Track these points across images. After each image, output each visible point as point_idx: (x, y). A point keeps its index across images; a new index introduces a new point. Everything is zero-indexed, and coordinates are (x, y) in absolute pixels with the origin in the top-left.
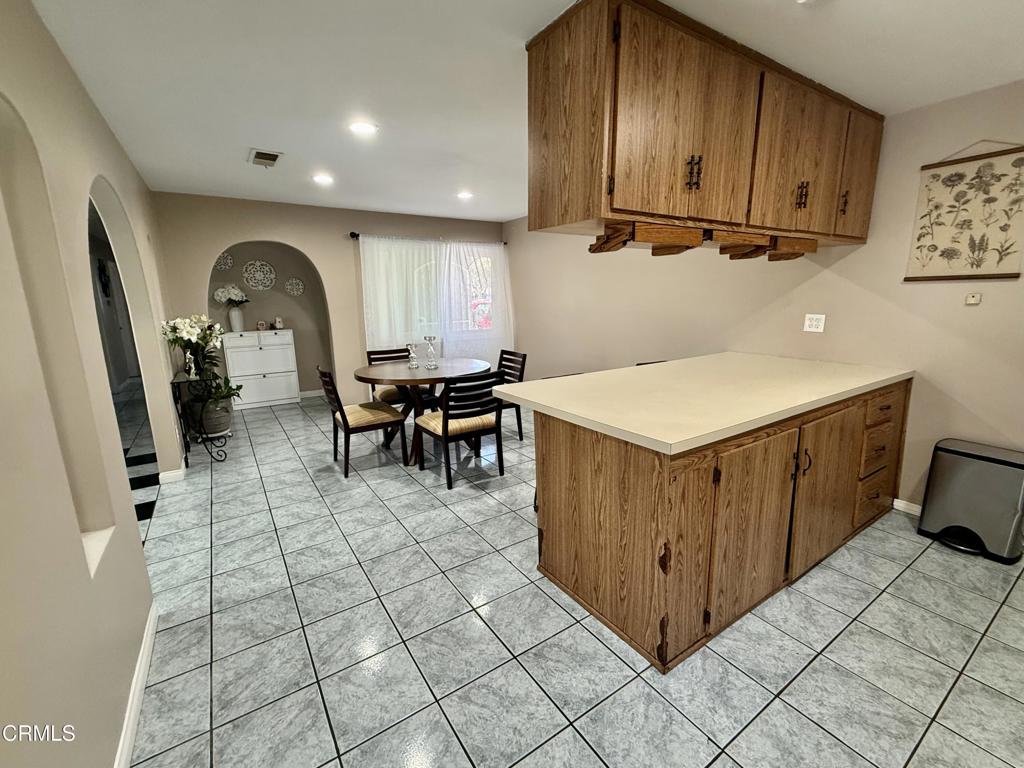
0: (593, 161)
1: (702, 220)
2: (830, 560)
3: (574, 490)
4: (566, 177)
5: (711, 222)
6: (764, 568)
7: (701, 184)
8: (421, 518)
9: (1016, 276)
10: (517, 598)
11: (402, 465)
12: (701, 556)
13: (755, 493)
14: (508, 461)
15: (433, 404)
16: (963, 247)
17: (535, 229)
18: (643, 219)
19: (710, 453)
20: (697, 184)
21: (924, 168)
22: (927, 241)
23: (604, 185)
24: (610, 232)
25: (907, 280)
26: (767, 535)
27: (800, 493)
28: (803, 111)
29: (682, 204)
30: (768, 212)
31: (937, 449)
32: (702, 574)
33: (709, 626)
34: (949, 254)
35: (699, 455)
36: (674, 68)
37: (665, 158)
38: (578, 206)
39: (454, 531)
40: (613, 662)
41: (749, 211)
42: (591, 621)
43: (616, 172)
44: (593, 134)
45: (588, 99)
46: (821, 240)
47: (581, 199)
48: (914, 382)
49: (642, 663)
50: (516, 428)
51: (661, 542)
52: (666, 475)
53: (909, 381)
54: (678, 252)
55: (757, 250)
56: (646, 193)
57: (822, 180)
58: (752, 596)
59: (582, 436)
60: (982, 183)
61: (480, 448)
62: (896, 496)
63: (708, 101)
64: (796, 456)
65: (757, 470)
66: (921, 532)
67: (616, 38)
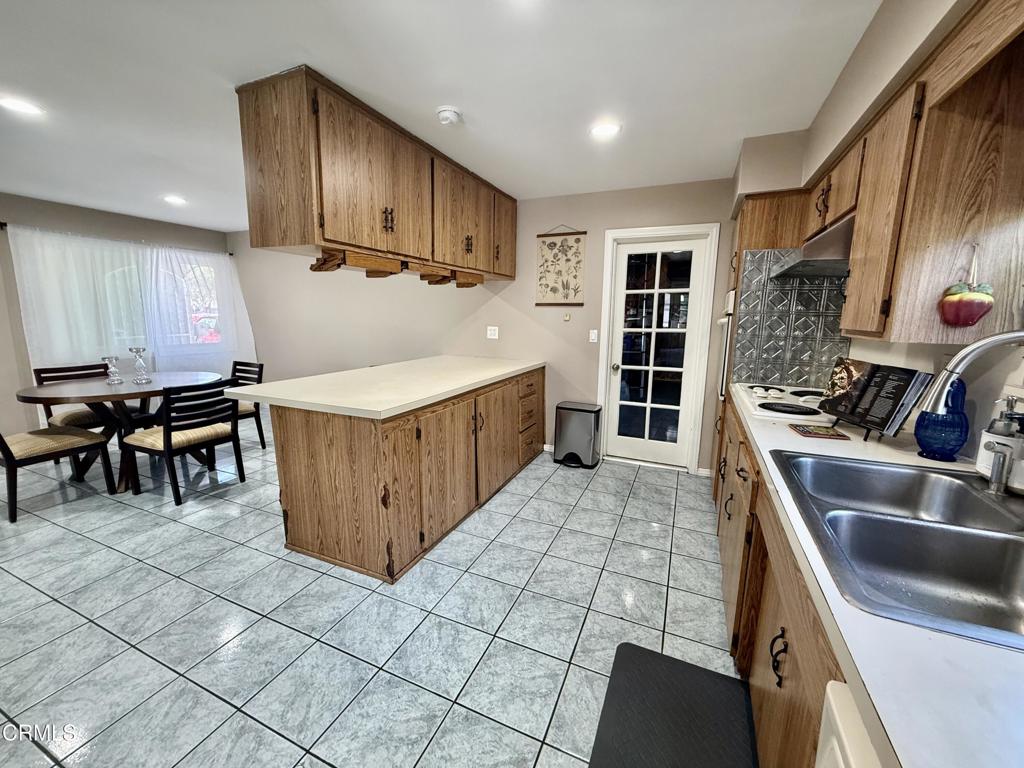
0: (305, 199)
1: (398, 254)
2: (506, 488)
3: (313, 466)
4: (283, 209)
5: (406, 256)
6: (460, 499)
7: (395, 228)
8: (141, 538)
9: (582, 305)
10: (264, 575)
11: (106, 495)
12: (413, 492)
13: (448, 444)
14: (248, 468)
15: (148, 422)
16: (559, 286)
17: (257, 247)
18: (352, 249)
19: (411, 417)
20: (392, 228)
21: (539, 236)
22: (543, 281)
23: (316, 220)
24: (326, 256)
25: (537, 305)
26: (460, 474)
27: (480, 442)
28: (463, 188)
29: (382, 241)
30: (447, 252)
31: (558, 408)
32: (415, 507)
33: (425, 544)
34: (554, 290)
35: (404, 419)
36: (365, 140)
37: (364, 206)
38: (295, 233)
39: (188, 540)
40: (353, 590)
41: (433, 251)
42: (337, 571)
43: (325, 210)
44: (303, 179)
45: (297, 152)
46: (486, 276)
47: (297, 227)
48: (546, 368)
49: (375, 583)
50: (258, 439)
51: (381, 485)
52: (380, 435)
53: (544, 367)
54: (385, 276)
55: (444, 280)
56: (351, 230)
57: (481, 236)
58: (454, 518)
59: (315, 420)
60: (564, 250)
61: (214, 462)
62: (544, 443)
63: (394, 168)
64: (475, 418)
65: (447, 429)
66: (556, 461)
67: (316, 112)
